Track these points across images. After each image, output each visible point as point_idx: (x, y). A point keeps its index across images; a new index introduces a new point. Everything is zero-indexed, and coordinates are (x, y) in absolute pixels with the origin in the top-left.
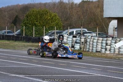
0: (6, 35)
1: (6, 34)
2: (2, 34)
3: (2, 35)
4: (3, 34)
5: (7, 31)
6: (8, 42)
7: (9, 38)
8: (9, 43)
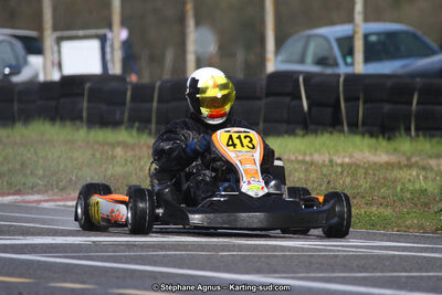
0: (353, 79)
1: (360, 66)
2: (310, 67)
3: (308, 77)
4: (321, 61)
5: (361, 27)
6: (383, 158)
7: (387, 107)
8: (389, 166)
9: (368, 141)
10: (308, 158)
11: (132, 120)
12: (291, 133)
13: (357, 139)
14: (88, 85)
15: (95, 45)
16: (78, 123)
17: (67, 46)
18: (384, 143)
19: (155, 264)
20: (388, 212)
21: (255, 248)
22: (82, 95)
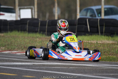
6: (111, 42)
9: (106, 37)
10: (90, 42)
11: (40, 31)
12: (85, 35)
13: (103, 37)
14: (28, 21)
15: (30, 10)
16: (25, 32)
17: (22, 11)
18: (111, 38)
19: (52, 70)
20: (115, 57)
21: (79, 66)
22: (27, 24)
